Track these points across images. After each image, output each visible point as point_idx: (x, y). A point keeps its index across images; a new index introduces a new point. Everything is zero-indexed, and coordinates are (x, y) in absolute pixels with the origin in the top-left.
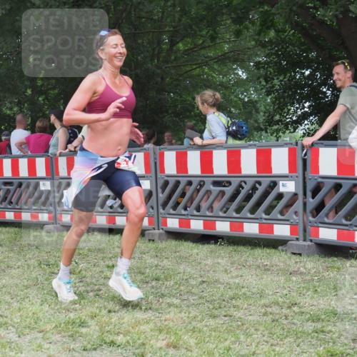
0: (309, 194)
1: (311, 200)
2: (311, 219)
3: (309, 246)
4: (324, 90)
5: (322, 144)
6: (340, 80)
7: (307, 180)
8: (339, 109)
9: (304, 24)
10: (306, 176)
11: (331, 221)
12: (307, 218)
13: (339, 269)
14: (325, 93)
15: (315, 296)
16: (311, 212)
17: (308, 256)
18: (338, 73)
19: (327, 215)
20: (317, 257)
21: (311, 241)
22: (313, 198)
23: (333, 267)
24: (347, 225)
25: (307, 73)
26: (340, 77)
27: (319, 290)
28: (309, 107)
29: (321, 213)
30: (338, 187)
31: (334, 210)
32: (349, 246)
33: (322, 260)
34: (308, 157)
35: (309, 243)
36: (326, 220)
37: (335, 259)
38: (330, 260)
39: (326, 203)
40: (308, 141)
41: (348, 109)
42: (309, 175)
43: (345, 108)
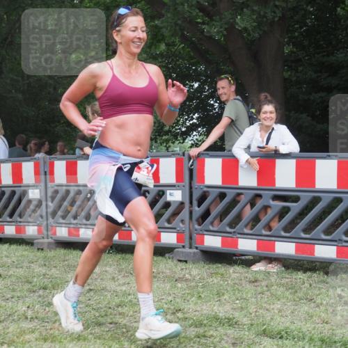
0: (195, 203)
1: (197, 208)
2: (197, 226)
3: (194, 253)
4: (212, 102)
5: (208, 154)
6: (225, 94)
7: (194, 190)
8: (225, 121)
9: (194, 39)
10: (193, 185)
11: (215, 229)
12: (193, 226)
13: (222, 275)
14: (213, 105)
15: (199, 301)
16: (197, 220)
17: (194, 263)
18: (223, 88)
19: (212, 223)
20: (202, 264)
21: (197, 248)
22: (199, 207)
23: (217, 273)
24: (230, 233)
25: (196, 85)
26: (225, 91)
27: (203, 296)
28: (197, 119)
29: (206, 221)
30: (222, 196)
31: (219, 218)
32: (233, 252)
33: (207, 267)
34: (195, 168)
35: (195, 250)
36: (211, 228)
37: (220, 265)
38: (215, 266)
39: (211, 211)
40: (194, 152)
41: (232, 121)
42: (195, 184)
43: (230, 121)
